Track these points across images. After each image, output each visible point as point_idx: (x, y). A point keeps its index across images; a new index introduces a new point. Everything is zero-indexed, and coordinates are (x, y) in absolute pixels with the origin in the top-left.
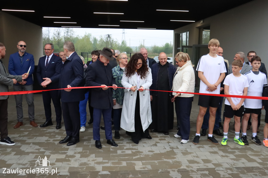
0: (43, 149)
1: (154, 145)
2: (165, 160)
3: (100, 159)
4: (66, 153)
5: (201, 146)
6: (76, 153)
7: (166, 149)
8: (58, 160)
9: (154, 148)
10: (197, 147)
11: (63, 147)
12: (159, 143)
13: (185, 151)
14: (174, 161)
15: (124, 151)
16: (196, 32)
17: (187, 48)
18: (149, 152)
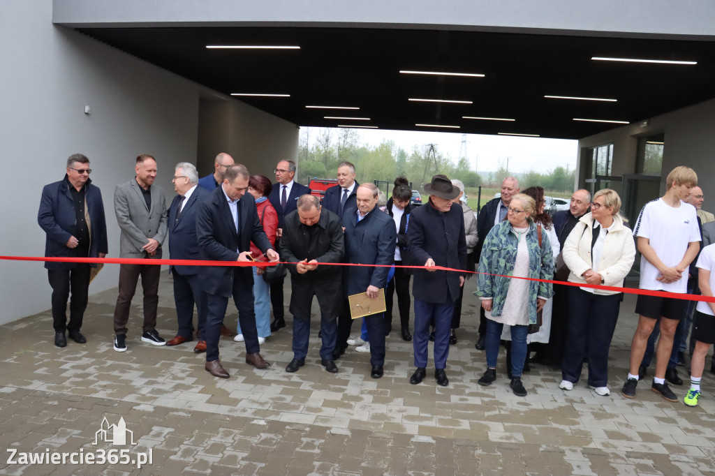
0: (298, 376)
2: (555, 425)
3: (415, 411)
4: (343, 390)
5: (637, 402)
6: (364, 393)
7: (556, 401)
8: (327, 403)
9: (530, 398)
10: (627, 404)
12: (541, 386)
13: (600, 410)
14: (575, 430)
15: (464, 397)
16: (630, 146)
17: (607, 181)
18: (519, 405)
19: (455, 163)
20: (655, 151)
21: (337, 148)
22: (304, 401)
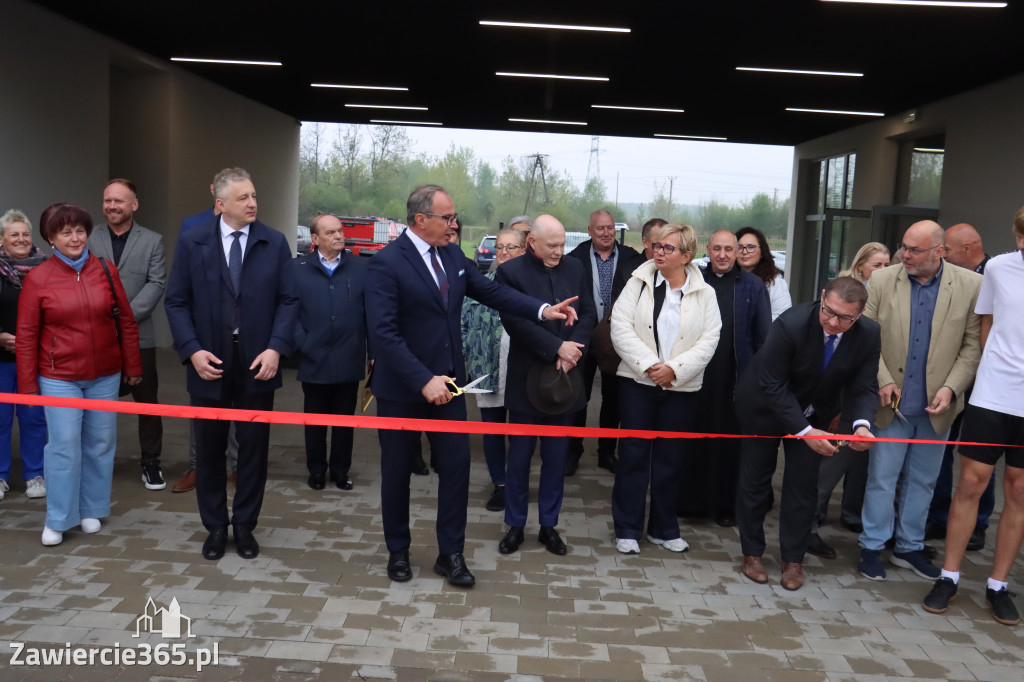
0: (299, 573)
1: (713, 589)
2: (759, 650)
3: (510, 630)
4: (383, 595)
5: (902, 605)
6: (420, 600)
7: (760, 606)
8: (353, 621)
9: (714, 602)
10: (885, 610)
11: (370, 573)
12: (732, 580)
13: (838, 620)
14: (794, 658)
15: (598, 602)
16: (884, 157)
17: (844, 218)
18: (695, 616)
19: (580, 186)
20: (930, 163)
21: (371, 160)
22: (311, 618)
